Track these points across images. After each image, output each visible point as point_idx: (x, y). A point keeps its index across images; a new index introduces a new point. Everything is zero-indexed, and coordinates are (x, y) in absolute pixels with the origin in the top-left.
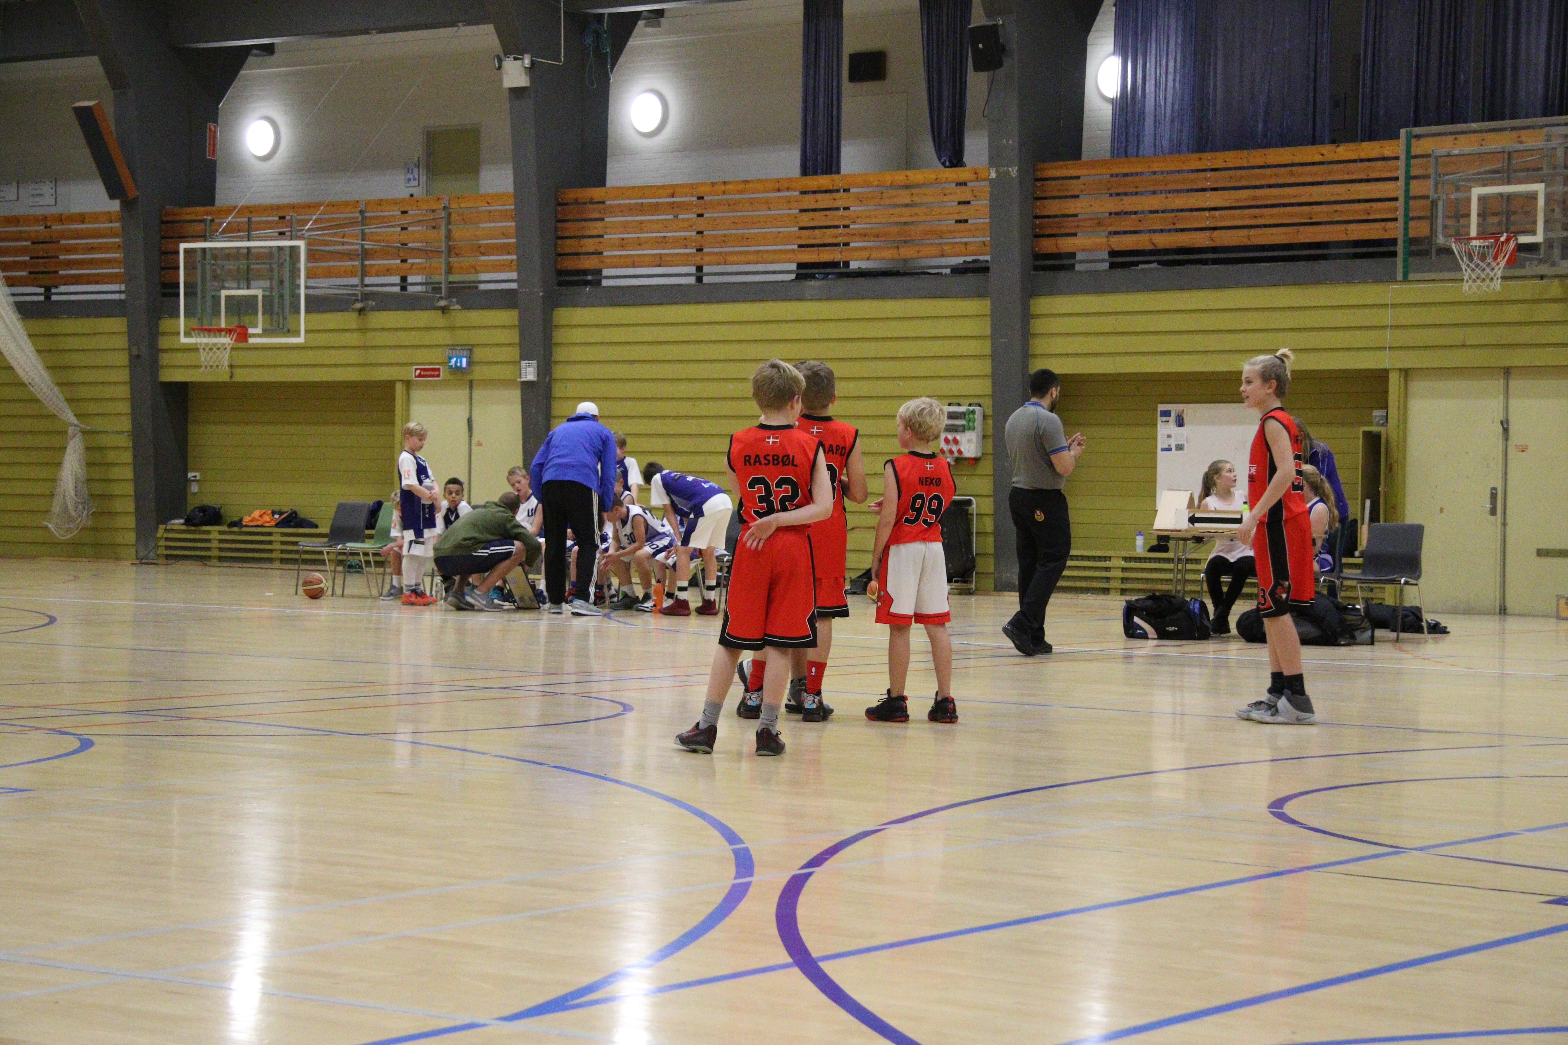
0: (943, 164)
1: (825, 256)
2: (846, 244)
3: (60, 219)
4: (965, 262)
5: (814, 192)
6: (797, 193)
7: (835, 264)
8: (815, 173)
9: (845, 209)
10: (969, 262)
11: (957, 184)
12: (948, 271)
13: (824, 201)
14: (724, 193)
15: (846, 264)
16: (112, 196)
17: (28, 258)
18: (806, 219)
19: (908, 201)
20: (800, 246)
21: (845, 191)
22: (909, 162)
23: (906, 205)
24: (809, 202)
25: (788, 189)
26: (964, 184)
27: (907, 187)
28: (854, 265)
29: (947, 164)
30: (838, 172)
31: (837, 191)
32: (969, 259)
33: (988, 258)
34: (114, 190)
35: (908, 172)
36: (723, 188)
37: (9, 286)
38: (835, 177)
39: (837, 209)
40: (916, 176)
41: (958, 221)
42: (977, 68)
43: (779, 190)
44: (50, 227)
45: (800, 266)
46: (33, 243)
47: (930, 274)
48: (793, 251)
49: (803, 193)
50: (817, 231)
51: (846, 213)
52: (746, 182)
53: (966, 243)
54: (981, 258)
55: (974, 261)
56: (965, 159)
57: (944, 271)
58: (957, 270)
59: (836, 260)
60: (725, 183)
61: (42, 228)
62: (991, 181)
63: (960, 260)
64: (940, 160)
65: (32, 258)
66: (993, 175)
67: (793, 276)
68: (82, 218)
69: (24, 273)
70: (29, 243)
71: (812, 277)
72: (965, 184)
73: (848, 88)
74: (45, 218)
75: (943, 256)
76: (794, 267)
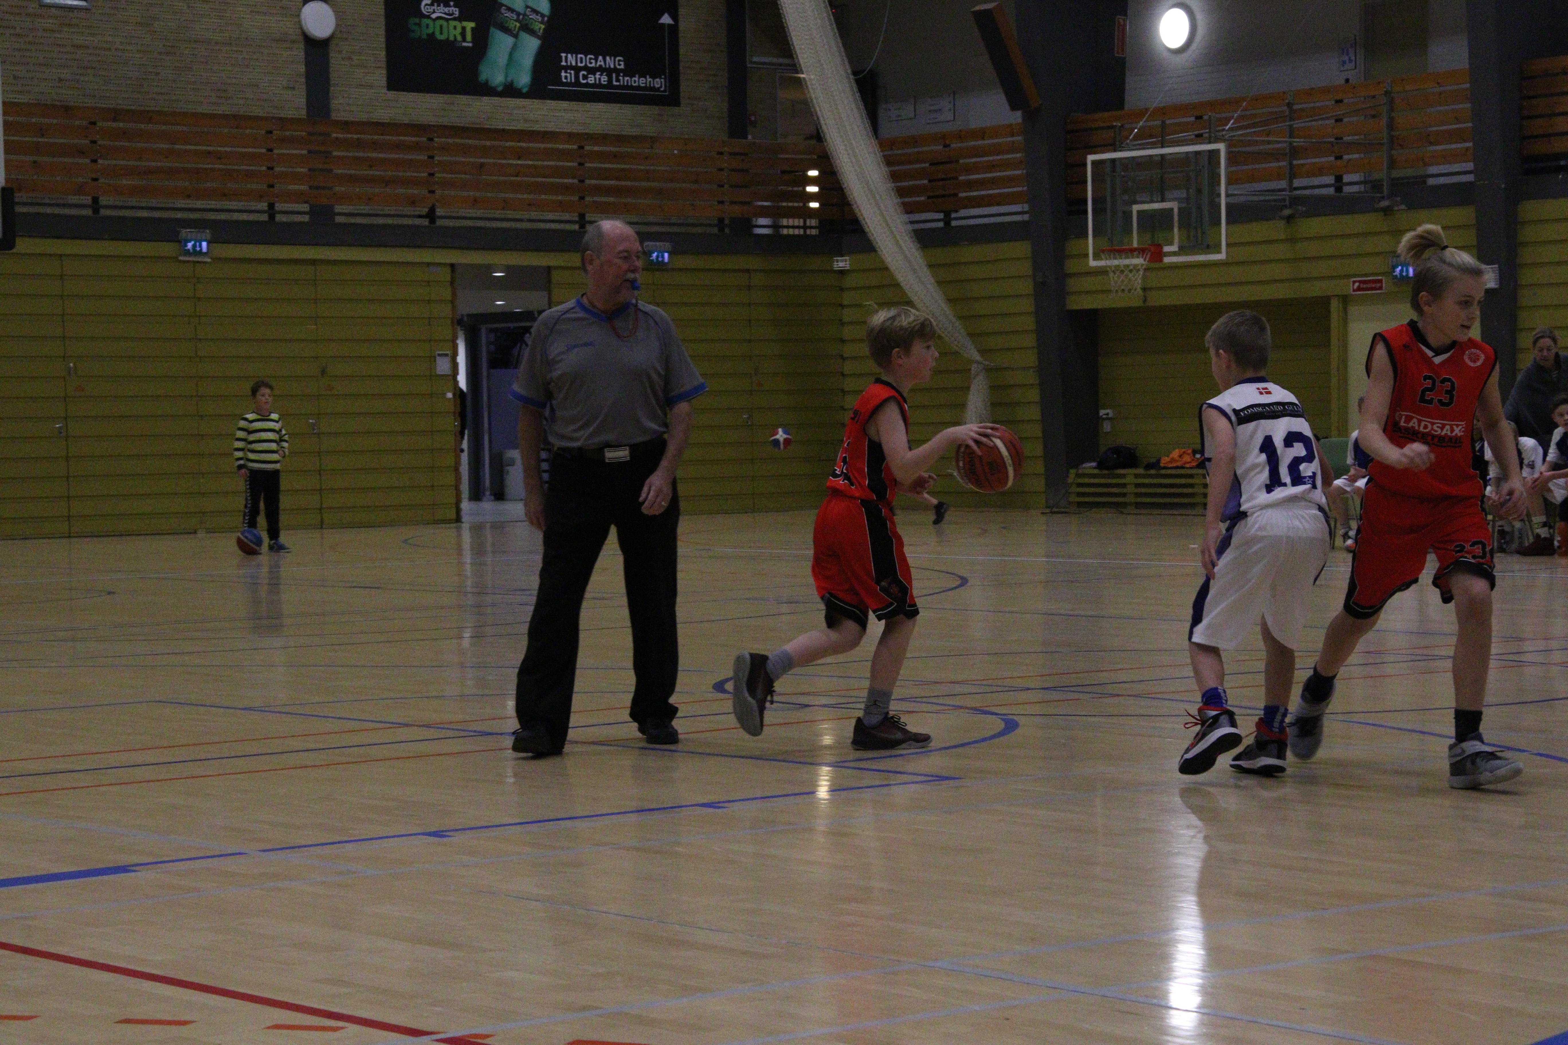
3: (960, 136)
16: (1014, 107)
17: (926, 182)
34: (1016, 100)
37: (907, 212)
44: (949, 146)
46: (931, 164)
61: (941, 147)
65: (930, 181)
68: (982, 133)
69: (923, 198)
70: (927, 165)
74: (944, 137)
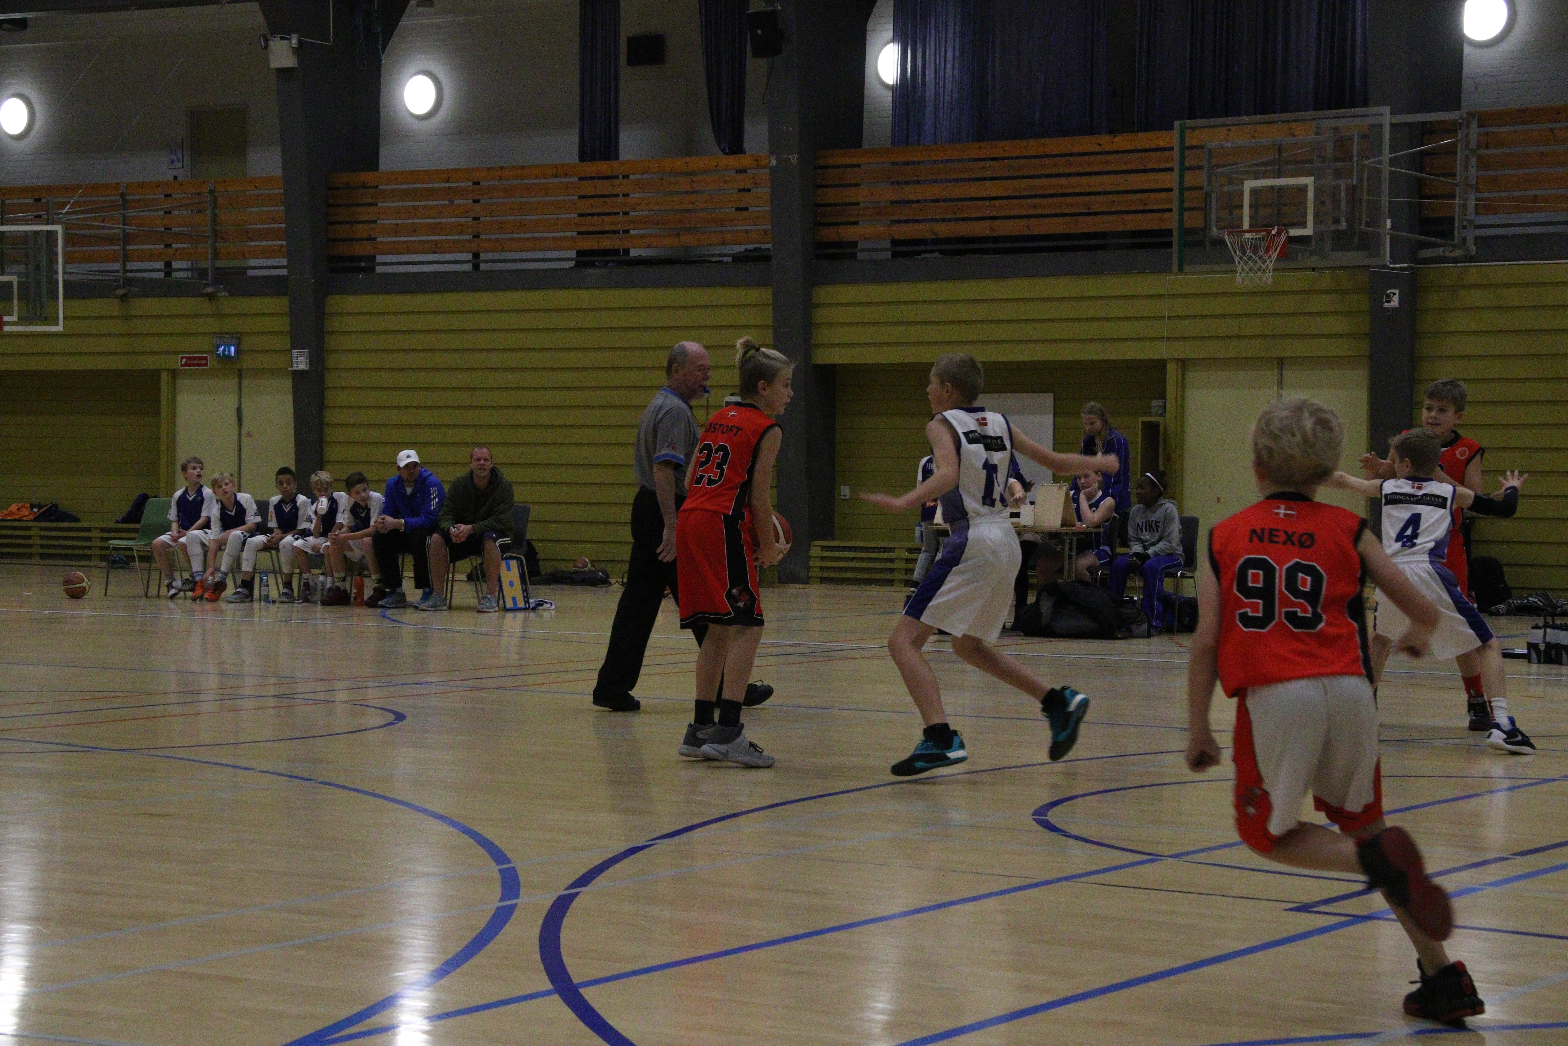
0: (723, 150)
1: (606, 243)
2: (626, 232)
4: (746, 250)
5: (592, 178)
6: (576, 179)
7: (614, 252)
8: (593, 159)
9: (625, 195)
10: (751, 250)
11: (737, 172)
12: (730, 259)
13: (603, 187)
14: (501, 178)
15: (627, 252)
18: (584, 206)
19: (688, 189)
20: (579, 233)
21: (624, 177)
22: (689, 148)
23: (687, 193)
24: (588, 188)
25: (566, 175)
26: (743, 171)
27: (689, 174)
28: (633, 253)
29: (727, 150)
30: (617, 158)
31: (616, 177)
32: (751, 247)
33: (770, 246)
35: (688, 159)
36: (499, 173)
38: (614, 163)
39: (617, 196)
40: (696, 163)
41: (737, 209)
42: (757, 54)
43: (556, 176)
45: (580, 253)
47: (711, 262)
48: (573, 237)
49: (580, 179)
50: (596, 218)
51: (626, 200)
52: (522, 167)
53: (747, 231)
54: (764, 246)
55: (756, 249)
56: (746, 145)
57: (726, 259)
58: (738, 259)
59: (616, 247)
60: (502, 168)
62: (771, 168)
63: (740, 248)
64: (719, 146)
66: (774, 163)
67: (572, 264)
71: (592, 265)
72: (746, 171)
73: (625, 71)
75: (723, 244)
76: (573, 254)
